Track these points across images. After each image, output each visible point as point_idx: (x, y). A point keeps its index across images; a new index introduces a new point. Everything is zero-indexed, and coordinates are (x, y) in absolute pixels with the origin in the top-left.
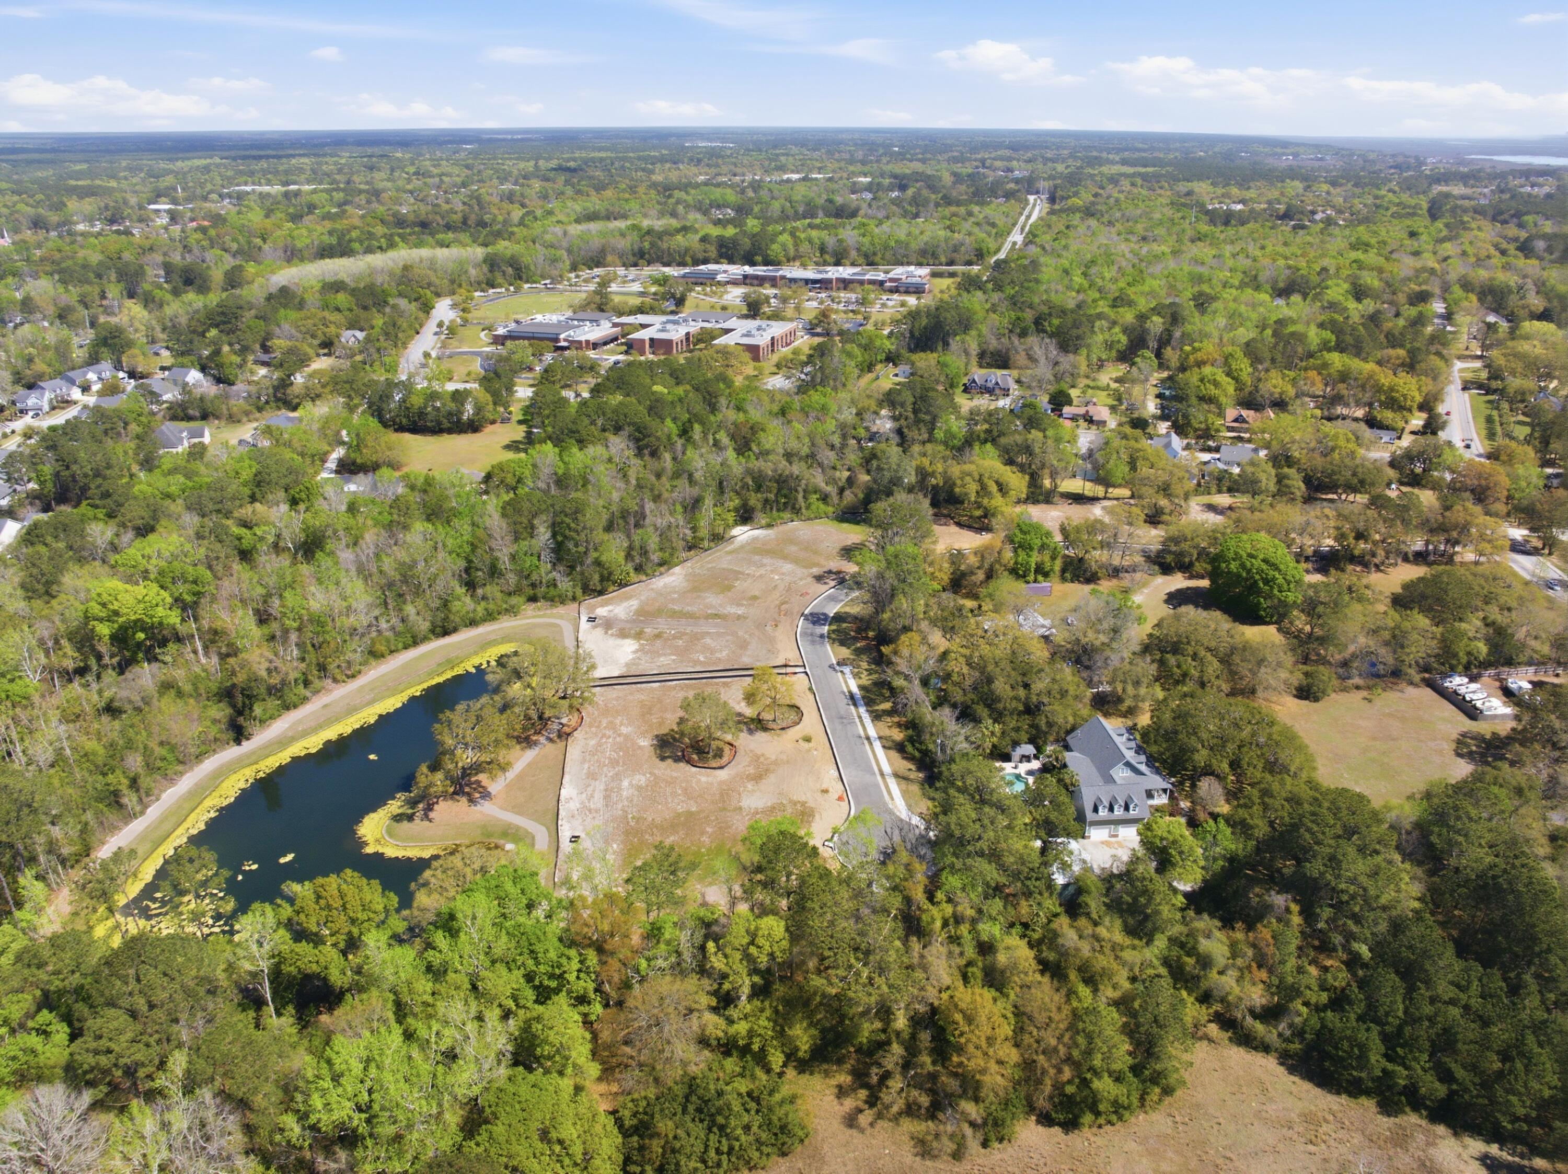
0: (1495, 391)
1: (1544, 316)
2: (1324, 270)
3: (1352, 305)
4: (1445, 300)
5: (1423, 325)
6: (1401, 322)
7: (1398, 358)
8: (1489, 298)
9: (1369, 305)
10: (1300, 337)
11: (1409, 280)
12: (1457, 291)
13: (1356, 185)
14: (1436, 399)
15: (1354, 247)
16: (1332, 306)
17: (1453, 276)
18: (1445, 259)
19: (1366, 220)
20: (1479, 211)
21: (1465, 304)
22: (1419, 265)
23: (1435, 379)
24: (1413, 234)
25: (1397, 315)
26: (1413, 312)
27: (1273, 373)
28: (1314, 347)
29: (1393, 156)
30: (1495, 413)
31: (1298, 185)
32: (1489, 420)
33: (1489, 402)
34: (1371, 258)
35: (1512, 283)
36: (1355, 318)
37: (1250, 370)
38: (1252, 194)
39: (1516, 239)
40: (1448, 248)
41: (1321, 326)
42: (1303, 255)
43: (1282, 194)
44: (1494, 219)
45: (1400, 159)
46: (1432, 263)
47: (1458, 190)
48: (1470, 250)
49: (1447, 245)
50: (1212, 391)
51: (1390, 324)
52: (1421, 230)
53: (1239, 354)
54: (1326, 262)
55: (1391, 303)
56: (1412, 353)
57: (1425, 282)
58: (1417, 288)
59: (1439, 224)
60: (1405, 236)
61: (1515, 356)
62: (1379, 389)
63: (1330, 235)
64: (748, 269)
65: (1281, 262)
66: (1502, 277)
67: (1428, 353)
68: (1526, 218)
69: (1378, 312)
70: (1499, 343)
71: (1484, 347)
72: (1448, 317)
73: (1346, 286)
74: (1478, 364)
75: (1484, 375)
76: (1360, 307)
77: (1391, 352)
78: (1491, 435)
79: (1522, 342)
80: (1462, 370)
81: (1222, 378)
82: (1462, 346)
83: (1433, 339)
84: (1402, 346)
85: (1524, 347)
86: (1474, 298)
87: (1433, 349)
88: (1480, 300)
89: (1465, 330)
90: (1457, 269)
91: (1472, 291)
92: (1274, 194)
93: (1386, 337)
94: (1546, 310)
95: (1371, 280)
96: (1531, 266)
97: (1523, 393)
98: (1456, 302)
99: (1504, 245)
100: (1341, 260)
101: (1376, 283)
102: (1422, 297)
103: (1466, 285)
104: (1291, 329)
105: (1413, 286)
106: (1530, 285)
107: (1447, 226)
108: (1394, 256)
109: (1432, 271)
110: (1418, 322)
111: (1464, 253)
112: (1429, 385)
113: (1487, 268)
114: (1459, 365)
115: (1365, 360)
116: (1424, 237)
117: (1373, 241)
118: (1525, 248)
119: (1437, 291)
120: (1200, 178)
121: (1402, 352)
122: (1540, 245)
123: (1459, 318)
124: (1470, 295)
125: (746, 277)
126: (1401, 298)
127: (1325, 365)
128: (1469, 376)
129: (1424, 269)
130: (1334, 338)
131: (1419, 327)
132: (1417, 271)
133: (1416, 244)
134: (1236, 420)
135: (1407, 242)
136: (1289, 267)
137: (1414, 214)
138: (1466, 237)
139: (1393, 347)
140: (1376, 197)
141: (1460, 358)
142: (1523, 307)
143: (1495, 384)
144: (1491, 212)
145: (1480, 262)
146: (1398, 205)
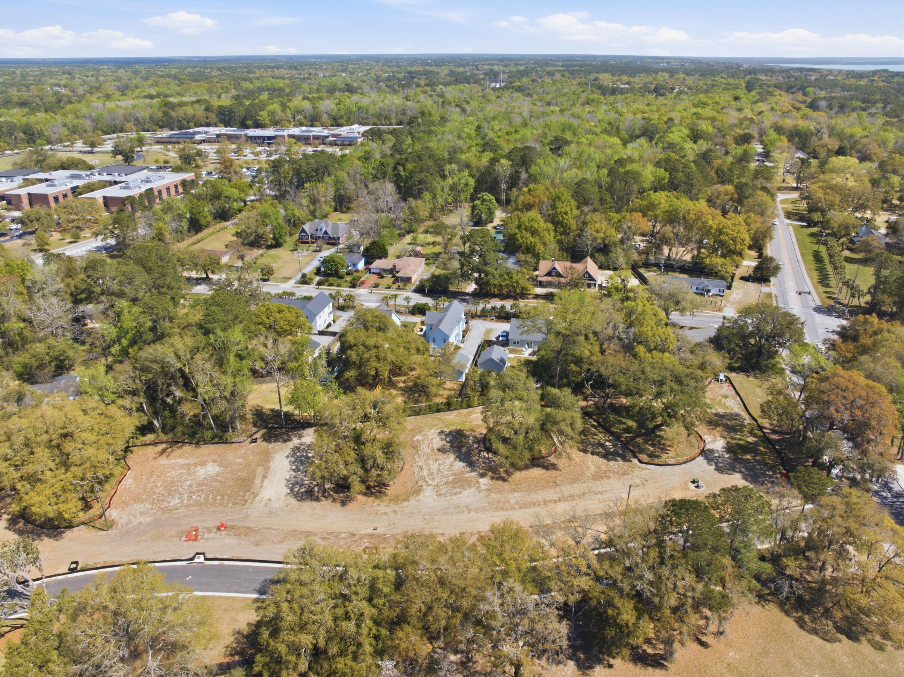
0: (815, 224)
1: (841, 152)
2: (670, 119)
3: (689, 145)
4: (761, 142)
5: (748, 162)
6: (729, 159)
7: (726, 194)
8: (797, 139)
9: (703, 146)
10: (635, 176)
11: (736, 126)
12: (773, 135)
13: (701, 75)
14: (765, 237)
15: (695, 106)
16: (671, 146)
17: (767, 124)
18: (760, 113)
19: (706, 92)
20: (778, 87)
21: (779, 144)
22: (741, 116)
23: (762, 214)
24: (736, 99)
25: (727, 153)
26: (739, 150)
27: (597, 216)
28: (647, 185)
29: (724, 63)
30: (823, 249)
31: (667, 75)
32: (818, 258)
33: (812, 235)
34: (708, 112)
35: (812, 128)
36: (691, 157)
37: (576, 212)
38: (636, 79)
39: (804, 102)
40: (762, 106)
41: (657, 164)
42: (657, 111)
43: (655, 79)
44: (787, 91)
45: (728, 65)
46: (750, 115)
47: (763, 77)
48: (776, 108)
49: (760, 104)
50: (529, 239)
51: (720, 161)
52: (742, 96)
53: (567, 195)
54: (672, 115)
55: (722, 144)
56: (740, 188)
57: (747, 127)
58: (741, 132)
59: (753, 93)
60: (731, 99)
61: (832, 189)
62: (706, 231)
63: (680, 99)
64: (223, 130)
65: (639, 116)
66: (802, 124)
67: (755, 187)
68: (808, 89)
69: (710, 150)
70: (812, 177)
71: (799, 180)
72: (766, 155)
73: (686, 131)
74: (795, 195)
75: (803, 206)
76: (695, 147)
77: (719, 187)
78: (824, 280)
79: (834, 175)
80: (783, 202)
81: (542, 224)
82: (780, 179)
83: (757, 174)
84: (730, 181)
85: (837, 180)
86: (785, 139)
87: (759, 183)
88: (789, 141)
89: (781, 165)
90: (769, 120)
91: (784, 134)
92: (650, 79)
93: (717, 172)
94: (840, 148)
95: (705, 126)
96: (821, 116)
97: (847, 227)
98: (772, 143)
99: (798, 105)
100: (685, 114)
101: (710, 129)
102: (745, 139)
103: (779, 130)
104: (629, 167)
105: (738, 130)
106: (825, 130)
107: (759, 93)
108: (724, 111)
109: (752, 120)
110: (744, 158)
111: (772, 109)
112: (757, 223)
113: (791, 118)
114: (780, 196)
115: (694, 198)
116: (744, 100)
117: (710, 102)
118: (813, 106)
119: (756, 135)
120: (606, 71)
121: (730, 188)
122: (823, 104)
123: (775, 155)
124: (782, 137)
125: (218, 136)
126: (729, 140)
127: (652, 206)
128: (790, 207)
129: (746, 119)
130: (667, 175)
131: (744, 163)
132: (740, 120)
133: (739, 104)
134: (549, 274)
135: (733, 103)
136: (644, 119)
137: (737, 88)
138: (772, 100)
139: (723, 183)
140: (713, 81)
141: (779, 189)
142: (823, 146)
143: (816, 217)
144: (785, 87)
145: (785, 114)
146: (726, 84)
